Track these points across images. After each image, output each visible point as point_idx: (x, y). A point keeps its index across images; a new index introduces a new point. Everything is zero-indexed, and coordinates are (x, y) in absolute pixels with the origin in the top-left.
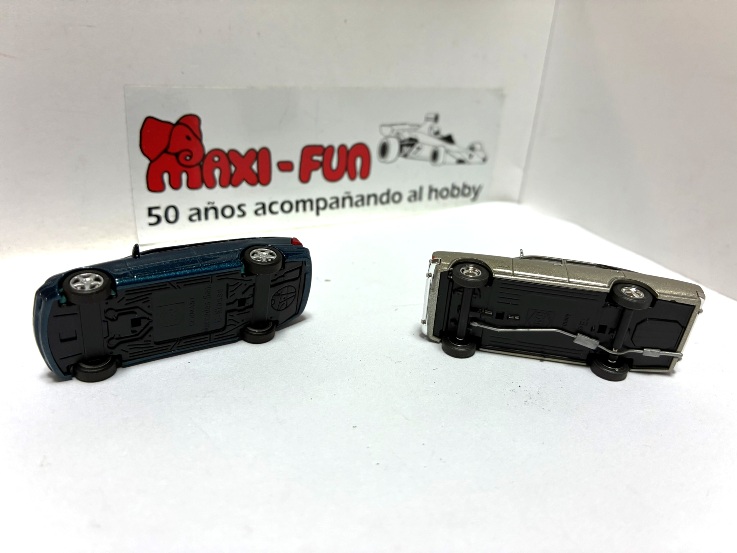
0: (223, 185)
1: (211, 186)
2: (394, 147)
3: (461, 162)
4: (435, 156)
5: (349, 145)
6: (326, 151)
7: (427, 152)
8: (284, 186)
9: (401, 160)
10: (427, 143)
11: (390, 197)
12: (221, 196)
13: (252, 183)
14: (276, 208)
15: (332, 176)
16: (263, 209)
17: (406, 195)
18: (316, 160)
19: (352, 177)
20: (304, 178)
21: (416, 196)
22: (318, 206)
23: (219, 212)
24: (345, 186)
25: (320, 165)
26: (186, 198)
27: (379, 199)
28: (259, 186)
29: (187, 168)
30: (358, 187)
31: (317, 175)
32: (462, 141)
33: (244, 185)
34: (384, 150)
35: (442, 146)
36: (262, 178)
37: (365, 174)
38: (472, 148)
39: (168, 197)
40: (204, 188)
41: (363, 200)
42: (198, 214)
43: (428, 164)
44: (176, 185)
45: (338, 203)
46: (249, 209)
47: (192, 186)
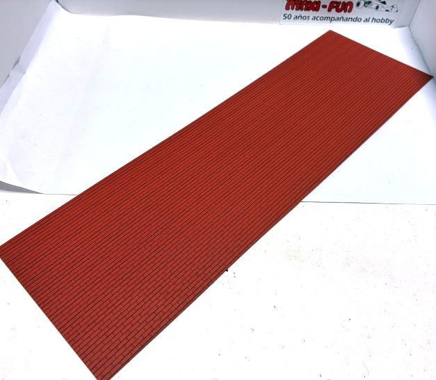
0: (305, 10)
1: (302, 10)
2: (362, 3)
3: (387, 11)
4: (377, 8)
5: (346, 2)
6: (338, 3)
7: (374, 6)
8: (323, 12)
9: (364, 8)
10: (375, 3)
11: (357, 20)
12: (304, 13)
13: (313, 10)
14: (318, 18)
15: (338, 11)
16: (315, 18)
17: (363, 20)
18: (334, 6)
19: (345, 12)
20: (329, 10)
21: (367, 20)
22: (331, 19)
23: (302, 18)
24: (342, 14)
25: (336, 7)
26: (294, 13)
27: (352, 20)
28: (315, 12)
29: (296, 4)
30: (347, 15)
31: (334, 10)
32: (389, 4)
33: (311, 11)
34: (358, 4)
35: (381, 5)
36: (317, 9)
37: (350, 11)
38: (393, 7)
39: (290, 12)
40: (300, 11)
41: (347, 19)
42: (296, 18)
43: (374, 10)
44: (292, 9)
45: (338, 19)
46: (311, 18)
47: (297, 9)
